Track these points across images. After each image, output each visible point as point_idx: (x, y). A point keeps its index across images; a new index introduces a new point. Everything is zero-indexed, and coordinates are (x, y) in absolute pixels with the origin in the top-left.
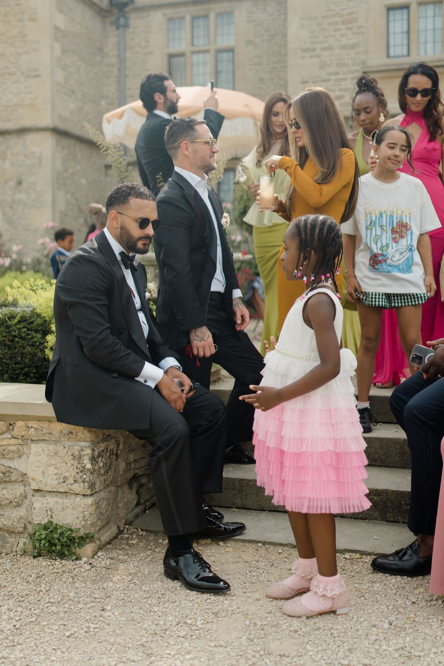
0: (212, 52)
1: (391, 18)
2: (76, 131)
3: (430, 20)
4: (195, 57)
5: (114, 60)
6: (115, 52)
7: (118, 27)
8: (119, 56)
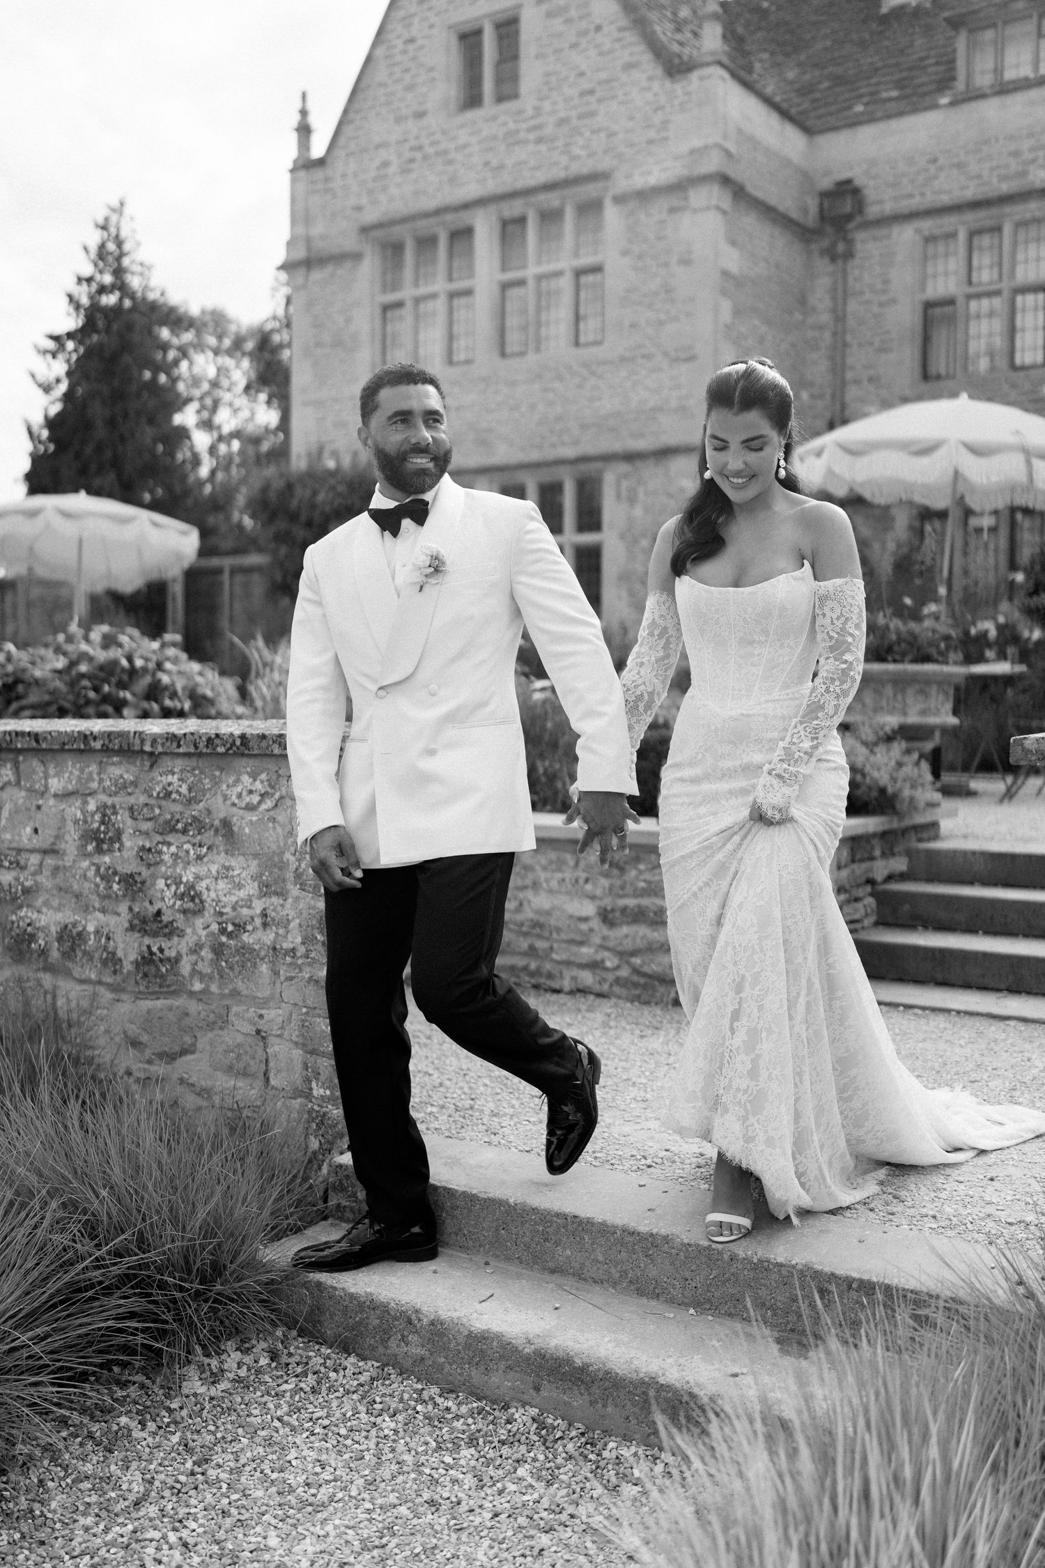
0: (1006, 294)
4: (973, 305)
6: (828, 303)
7: (833, 258)
8: (834, 310)
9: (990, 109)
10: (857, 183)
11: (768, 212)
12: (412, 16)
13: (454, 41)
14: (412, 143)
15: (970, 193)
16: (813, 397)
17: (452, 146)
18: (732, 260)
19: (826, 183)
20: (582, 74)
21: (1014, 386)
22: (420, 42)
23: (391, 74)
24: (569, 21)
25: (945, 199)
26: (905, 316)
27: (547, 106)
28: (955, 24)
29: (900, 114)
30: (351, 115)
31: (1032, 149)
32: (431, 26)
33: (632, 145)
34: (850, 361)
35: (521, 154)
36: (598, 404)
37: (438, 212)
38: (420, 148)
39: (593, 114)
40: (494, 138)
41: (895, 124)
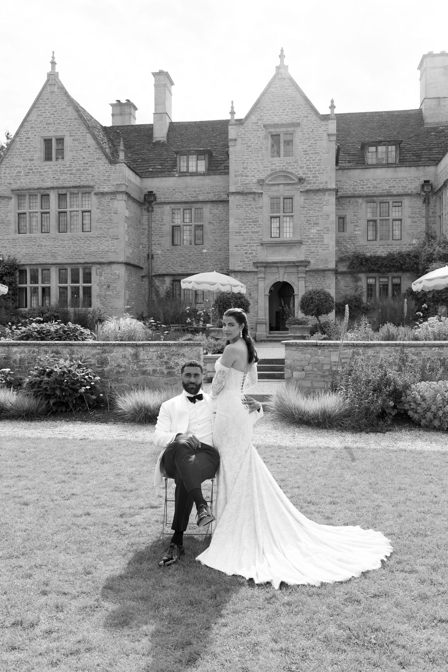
0: (193, 226)
1: (272, 221)
2: (132, 262)
3: (288, 223)
4: (185, 227)
5: (146, 227)
6: (147, 223)
7: (148, 211)
8: (148, 225)
9: (188, 179)
10: (154, 193)
11: (134, 200)
12: (29, 131)
13: (43, 141)
14: (28, 167)
15: (184, 199)
16: (143, 247)
17: (42, 171)
18: (127, 213)
19: (146, 192)
20: (84, 158)
21: (196, 249)
22: (31, 139)
23: (21, 146)
24: (80, 143)
25: (177, 200)
26: (167, 229)
27: (73, 165)
28: (177, 153)
29: (166, 177)
30: (7, 156)
31: (199, 191)
32: (35, 135)
33: (100, 180)
34: (153, 239)
35: (65, 177)
36: (90, 248)
37: (38, 189)
38: (32, 170)
39: (88, 170)
40: (57, 171)
41: (164, 179)
